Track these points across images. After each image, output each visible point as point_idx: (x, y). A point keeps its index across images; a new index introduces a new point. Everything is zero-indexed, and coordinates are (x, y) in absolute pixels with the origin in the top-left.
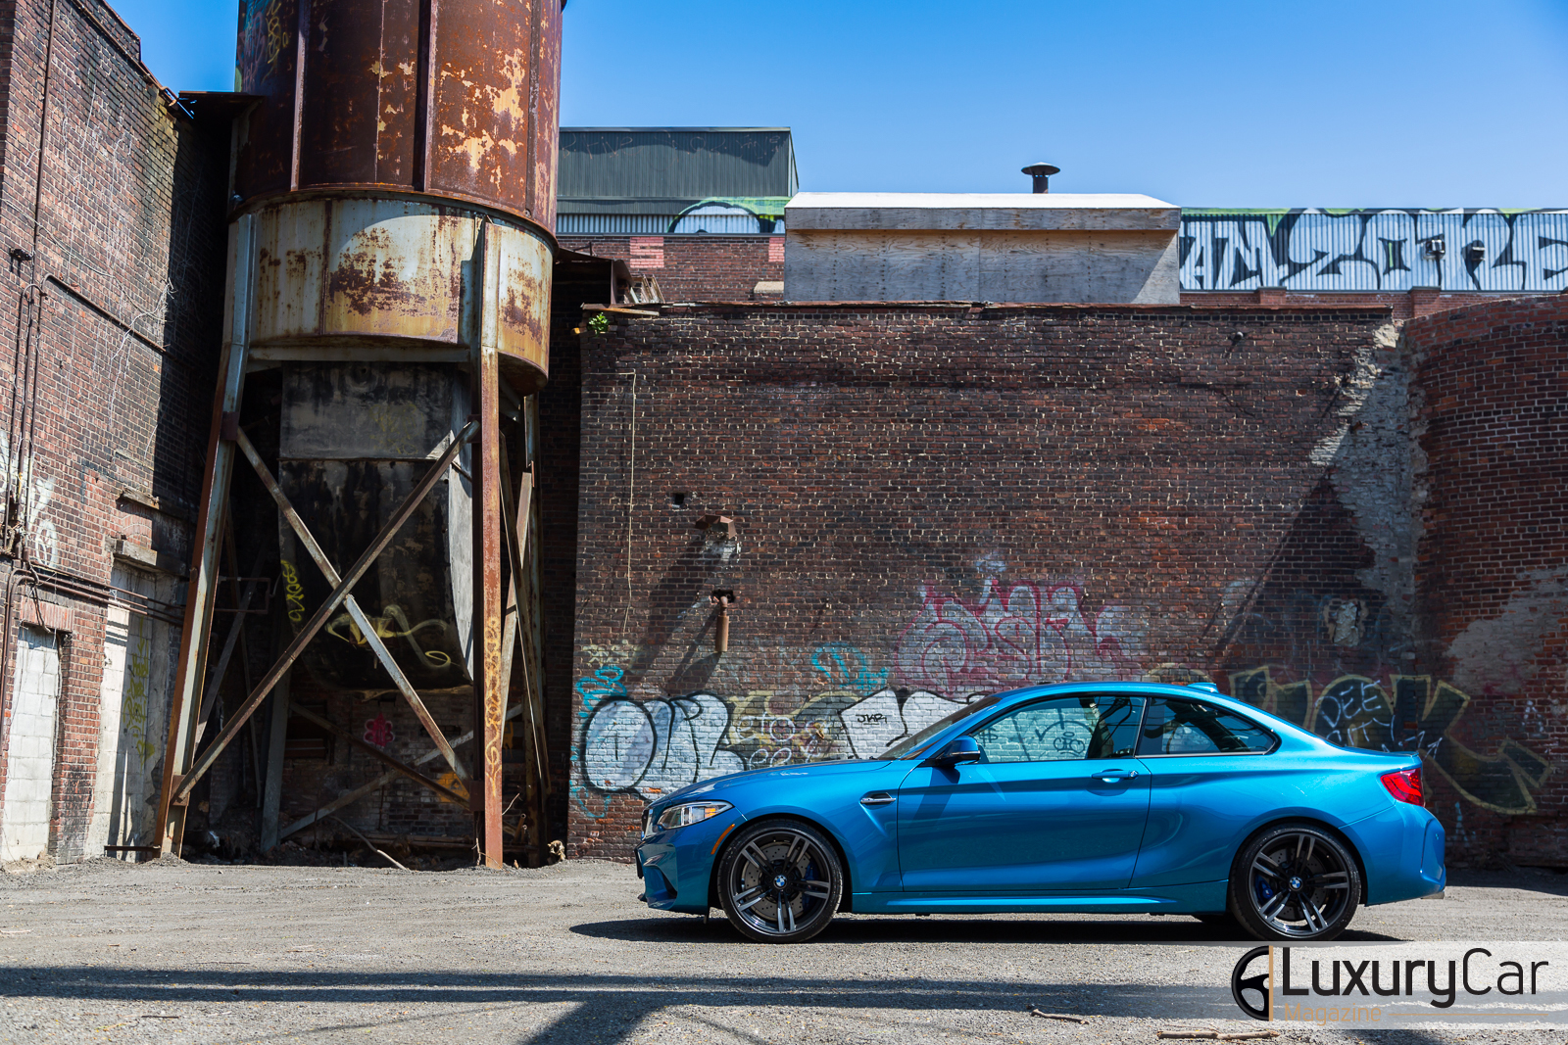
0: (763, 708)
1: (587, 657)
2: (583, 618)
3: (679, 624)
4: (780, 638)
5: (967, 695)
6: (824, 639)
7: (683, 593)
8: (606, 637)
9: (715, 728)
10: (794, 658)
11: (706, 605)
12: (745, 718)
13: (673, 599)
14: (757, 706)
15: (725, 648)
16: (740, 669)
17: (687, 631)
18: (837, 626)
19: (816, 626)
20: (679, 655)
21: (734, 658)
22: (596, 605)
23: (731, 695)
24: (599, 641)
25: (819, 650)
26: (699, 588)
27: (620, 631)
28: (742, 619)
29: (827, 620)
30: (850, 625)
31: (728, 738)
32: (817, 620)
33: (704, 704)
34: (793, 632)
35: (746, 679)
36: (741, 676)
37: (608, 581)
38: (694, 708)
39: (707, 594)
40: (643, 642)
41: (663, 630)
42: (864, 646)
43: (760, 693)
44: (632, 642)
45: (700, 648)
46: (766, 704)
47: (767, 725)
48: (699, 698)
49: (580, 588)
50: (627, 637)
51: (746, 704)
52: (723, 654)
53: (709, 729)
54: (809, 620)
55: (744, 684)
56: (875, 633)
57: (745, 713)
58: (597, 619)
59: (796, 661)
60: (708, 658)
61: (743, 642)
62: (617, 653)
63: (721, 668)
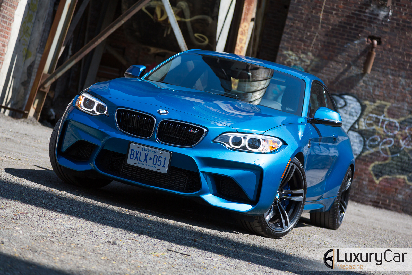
0: (383, 112)
1: (285, 57)
2: (288, 34)
3: (344, 51)
4: (403, 73)
7: (351, 32)
8: (299, 48)
9: (351, 117)
10: (409, 86)
11: (363, 43)
12: (371, 115)
13: (344, 35)
14: (380, 110)
15: (369, 71)
16: (375, 86)
17: (348, 56)
20: (340, 69)
21: (372, 78)
22: (297, 28)
23: (366, 100)
24: (294, 50)
26: (361, 32)
27: (309, 46)
28: (383, 56)
31: (358, 125)
33: (348, 101)
35: (377, 93)
36: (374, 90)
37: (307, 15)
38: (342, 102)
39: (365, 37)
40: (319, 56)
41: (334, 52)
43: (383, 102)
44: (314, 55)
45: (353, 67)
46: (386, 110)
47: (383, 122)
48: (346, 97)
49: (290, 16)
50: (311, 51)
51: (373, 107)
52: (366, 75)
53: (348, 116)
55: (375, 95)
57: (371, 112)
58: (296, 36)
59: (409, 89)
60: (357, 75)
61: (380, 70)
62: (304, 59)
63: (363, 82)
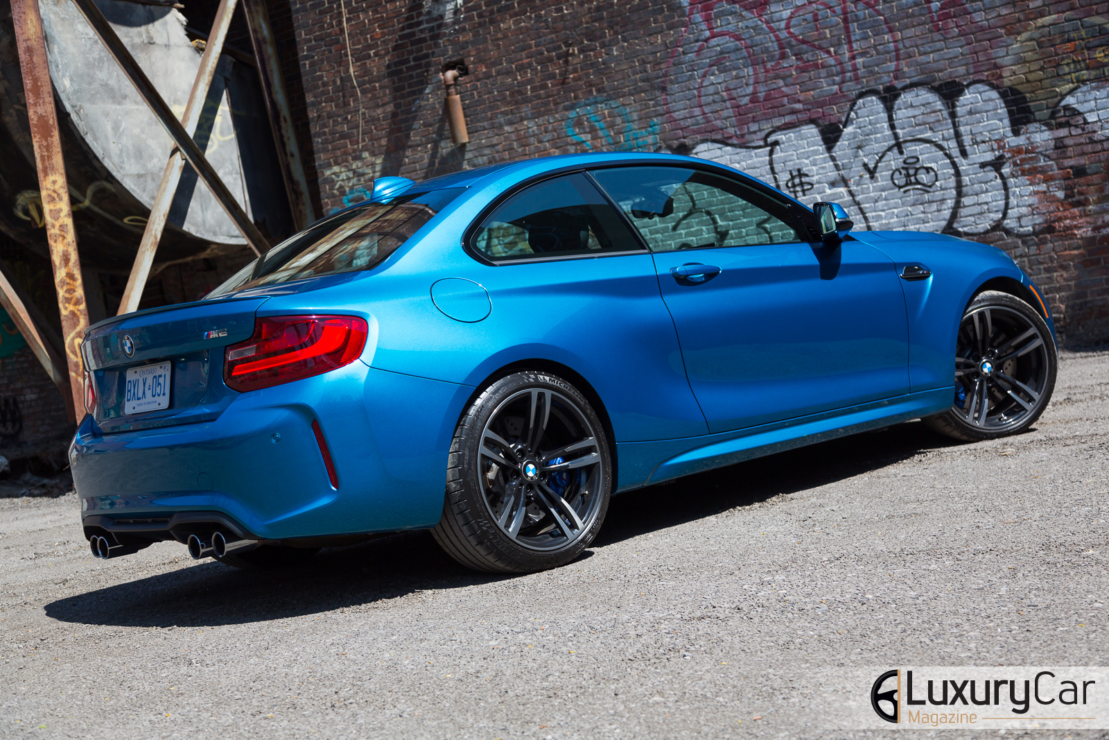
1: (332, 182)
2: (318, 135)
3: (414, 119)
4: (526, 109)
5: (763, 134)
6: (576, 97)
7: (412, 76)
8: (346, 153)
10: (546, 132)
11: (438, 86)
13: (403, 88)
15: (464, 137)
17: (425, 125)
18: (588, 75)
19: (563, 83)
20: (422, 158)
21: (480, 148)
22: (329, 116)
24: (340, 160)
25: (572, 114)
26: (428, 65)
27: (357, 142)
29: (575, 71)
30: (604, 70)
32: (564, 75)
34: (538, 97)
37: (334, 82)
39: (437, 72)
41: (400, 130)
42: (623, 96)
44: (373, 154)
45: (442, 143)
49: (310, 99)
50: (365, 149)
54: (553, 76)
56: (635, 73)
58: (333, 133)
59: (549, 136)
60: (453, 155)
61: (486, 124)
62: (360, 170)
63: (469, 164)
